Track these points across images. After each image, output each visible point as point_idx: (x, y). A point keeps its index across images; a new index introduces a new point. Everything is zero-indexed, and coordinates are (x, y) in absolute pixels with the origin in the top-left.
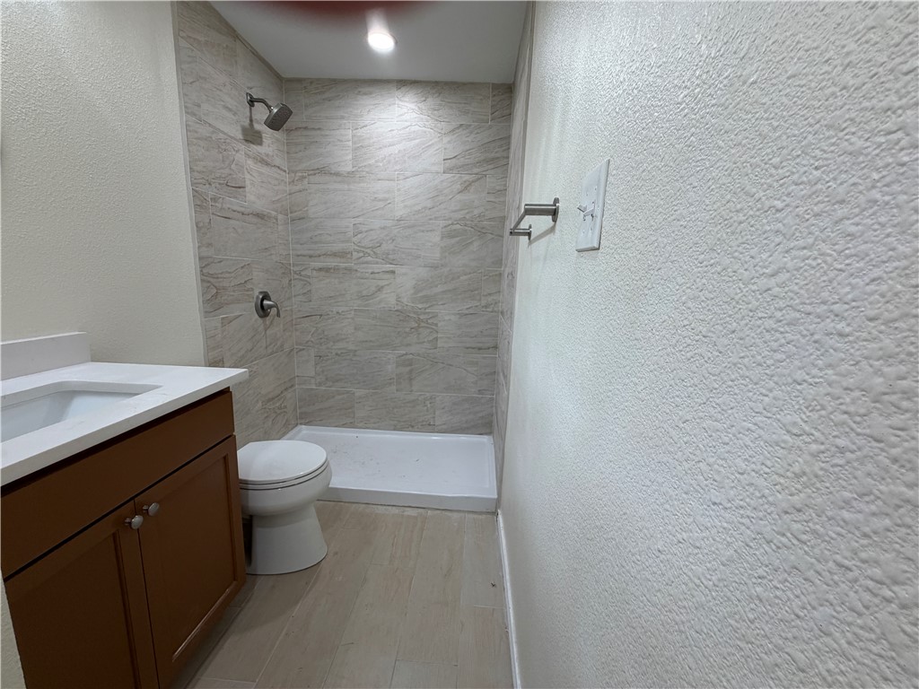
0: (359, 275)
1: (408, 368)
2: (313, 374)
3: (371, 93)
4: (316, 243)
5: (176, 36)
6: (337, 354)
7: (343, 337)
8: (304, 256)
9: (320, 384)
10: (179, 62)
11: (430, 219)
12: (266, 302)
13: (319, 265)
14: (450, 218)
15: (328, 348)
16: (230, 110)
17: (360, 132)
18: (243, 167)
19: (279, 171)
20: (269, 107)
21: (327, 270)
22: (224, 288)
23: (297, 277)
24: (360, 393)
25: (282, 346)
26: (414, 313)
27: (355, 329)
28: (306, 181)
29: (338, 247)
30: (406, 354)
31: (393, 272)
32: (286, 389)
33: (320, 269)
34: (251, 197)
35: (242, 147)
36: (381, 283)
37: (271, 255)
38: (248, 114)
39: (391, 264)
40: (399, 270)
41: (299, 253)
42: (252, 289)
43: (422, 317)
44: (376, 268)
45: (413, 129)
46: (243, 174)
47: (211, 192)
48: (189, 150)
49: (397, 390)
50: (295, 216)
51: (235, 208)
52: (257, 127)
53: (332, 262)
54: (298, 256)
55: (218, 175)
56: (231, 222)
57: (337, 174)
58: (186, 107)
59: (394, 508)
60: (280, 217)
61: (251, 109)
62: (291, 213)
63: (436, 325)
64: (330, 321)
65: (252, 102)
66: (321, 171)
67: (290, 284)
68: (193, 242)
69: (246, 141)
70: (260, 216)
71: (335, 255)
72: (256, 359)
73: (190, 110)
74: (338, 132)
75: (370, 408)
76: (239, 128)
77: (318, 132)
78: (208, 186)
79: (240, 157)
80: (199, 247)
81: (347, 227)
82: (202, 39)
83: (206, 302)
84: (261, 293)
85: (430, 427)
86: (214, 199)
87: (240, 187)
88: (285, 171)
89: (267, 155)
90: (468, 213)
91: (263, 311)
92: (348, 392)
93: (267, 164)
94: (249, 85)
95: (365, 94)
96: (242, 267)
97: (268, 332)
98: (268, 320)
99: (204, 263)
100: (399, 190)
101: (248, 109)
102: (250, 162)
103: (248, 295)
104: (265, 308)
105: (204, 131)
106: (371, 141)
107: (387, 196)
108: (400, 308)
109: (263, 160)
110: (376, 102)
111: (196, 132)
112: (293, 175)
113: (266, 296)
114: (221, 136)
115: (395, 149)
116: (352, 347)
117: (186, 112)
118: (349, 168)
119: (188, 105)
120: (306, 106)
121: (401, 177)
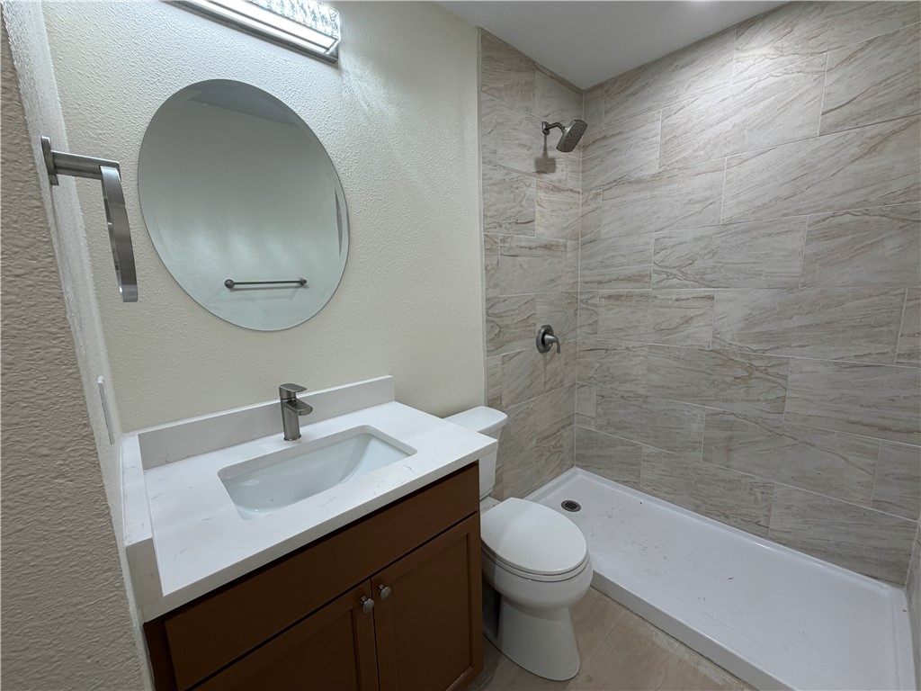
0: (657, 302)
1: (726, 434)
2: (594, 414)
3: (693, 61)
4: (607, 266)
5: (480, 92)
6: (622, 397)
7: (631, 377)
8: (593, 282)
9: (601, 427)
10: (480, 116)
11: (787, 215)
12: (547, 337)
13: (606, 291)
14: (830, 207)
15: (612, 388)
16: (524, 146)
17: (674, 119)
18: (533, 200)
19: (572, 194)
20: (562, 128)
21: (618, 297)
22: (507, 326)
23: (583, 306)
24: (648, 449)
25: (562, 381)
26: (743, 356)
27: (649, 370)
28: (600, 198)
29: (633, 269)
30: (724, 413)
31: (711, 298)
32: (563, 427)
33: (610, 297)
34: (539, 230)
35: (534, 180)
36: (691, 313)
37: (556, 286)
38: (543, 144)
39: (708, 286)
40: (720, 294)
41: (587, 280)
42: (535, 324)
43: (756, 363)
44: (684, 293)
45: (761, 85)
46: (534, 207)
47: (501, 233)
48: (484, 199)
49: (705, 460)
50: (585, 238)
51: (522, 244)
52: (551, 154)
53: (623, 288)
54: (586, 283)
55: (509, 215)
56: (519, 259)
57: (639, 181)
58: (484, 158)
59: (683, 648)
60: (569, 243)
61: (545, 138)
62: (582, 236)
63: (785, 378)
64: (616, 357)
65: (546, 131)
66: (618, 182)
67: (575, 314)
68: (482, 284)
69: (539, 172)
70: (547, 247)
71: (628, 279)
72: (533, 396)
73: (488, 160)
74: (643, 129)
75: (661, 473)
76: (533, 162)
77: (618, 138)
78: (498, 228)
79: (531, 191)
80: (487, 289)
81: (647, 244)
82: (501, 85)
83: (490, 341)
84: (543, 327)
85: (760, 528)
86: (503, 240)
87: (529, 222)
88: (579, 193)
89: (560, 181)
90: (872, 193)
91: (544, 345)
92: (634, 445)
93: (559, 190)
94: (546, 113)
95: (686, 65)
96: (526, 303)
97: (547, 367)
98: (548, 355)
99: (490, 302)
100: (729, 182)
101: (543, 139)
102: (541, 194)
103: (530, 331)
104: (546, 342)
105: (498, 175)
106: (690, 124)
107: (708, 193)
108: (717, 347)
109: (555, 187)
110: (701, 70)
111: (491, 179)
112: (587, 194)
113: (548, 330)
114: (515, 175)
115: (728, 125)
116: (642, 391)
117: (484, 163)
118: (655, 170)
119: (485, 155)
120: (606, 112)
121: (735, 162)
